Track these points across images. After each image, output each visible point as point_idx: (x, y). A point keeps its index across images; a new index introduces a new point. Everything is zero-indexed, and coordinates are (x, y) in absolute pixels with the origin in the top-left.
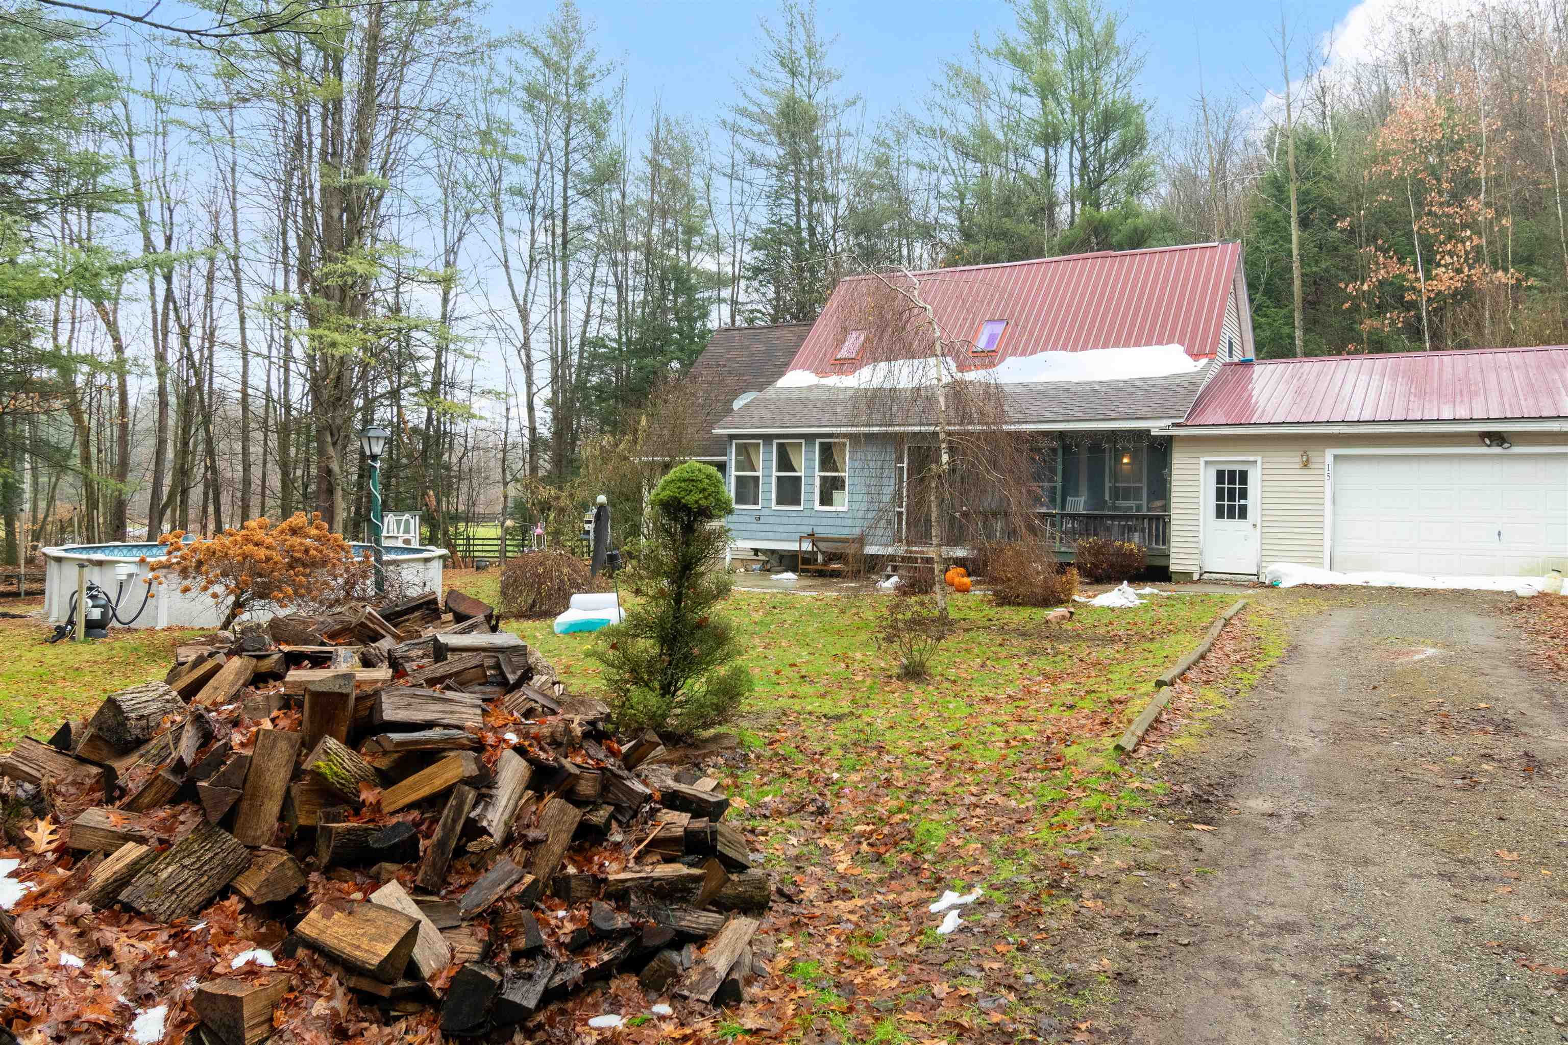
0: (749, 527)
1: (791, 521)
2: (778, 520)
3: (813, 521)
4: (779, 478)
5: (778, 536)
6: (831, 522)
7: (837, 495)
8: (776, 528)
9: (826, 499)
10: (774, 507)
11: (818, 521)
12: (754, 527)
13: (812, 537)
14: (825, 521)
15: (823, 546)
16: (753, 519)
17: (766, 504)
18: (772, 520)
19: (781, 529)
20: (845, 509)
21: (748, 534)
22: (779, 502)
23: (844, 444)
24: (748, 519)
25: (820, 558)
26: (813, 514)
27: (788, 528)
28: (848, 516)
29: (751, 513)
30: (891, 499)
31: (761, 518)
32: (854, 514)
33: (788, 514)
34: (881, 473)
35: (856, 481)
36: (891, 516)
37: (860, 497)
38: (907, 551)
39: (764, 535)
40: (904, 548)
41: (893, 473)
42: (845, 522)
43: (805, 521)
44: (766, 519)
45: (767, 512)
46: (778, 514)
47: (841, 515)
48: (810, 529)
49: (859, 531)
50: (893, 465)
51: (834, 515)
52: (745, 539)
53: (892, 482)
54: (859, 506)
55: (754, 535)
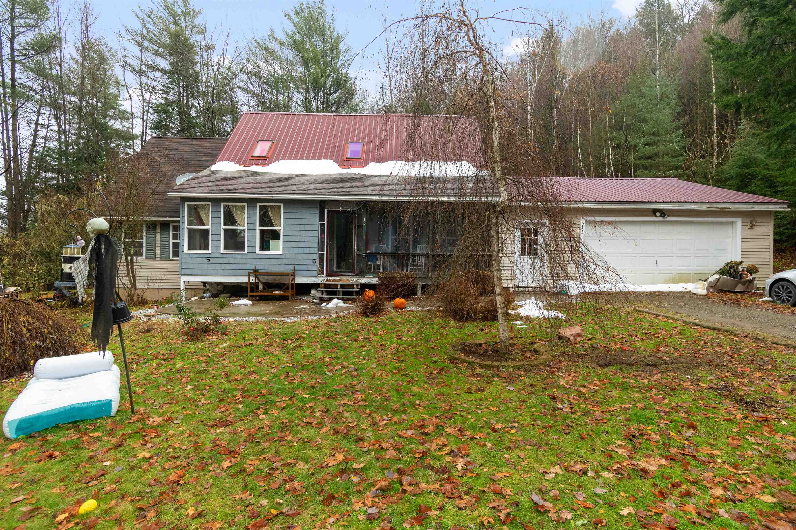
0: (201, 266)
1: (237, 261)
2: (225, 261)
3: (254, 261)
4: (225, 231)
5: (227, 272)
6: (269, 261)
7: (273, 243)
8: (224, 267)
9: (265, 246)
10: (222, 252)
11: (259, 261)
12: (206, 266)
13: (256, 273)
14: (264, 261)
15: (263, 278)
16: (204, 260)
17: (215, 249)
18: (221, 261)
19: (228, 267)
20: (281, 252)
21: (199, 272)
22: (226, 248)
23: (280, 207)
24: (198, 260)
25: (261, 287)
26: (255, 256)
27: (234, 267)
28: (282, 257)
29: (202, 256)
30: (316, 245)
31: (211, 259)
32: (288, 256)
33: (234, 256)
34: (308, 228)
35: (289, 233)
36: (316, 257)
37: (292, 244)
38: (327, 280)
39: (214, 272)
40: (325, 279)
41: (317, 228)
42: (280, 262)
43: (249, 261)
44: (215, 261)
45: (217, 255)
46: (226, 256)
47: (277, 257)
48: (252, 267)
49: (292, 267)
50: (316, 222)
51: (271, 257)
52: (198, 275)
53: (316, 234)
54: (291, 250)
55: (205, 272)
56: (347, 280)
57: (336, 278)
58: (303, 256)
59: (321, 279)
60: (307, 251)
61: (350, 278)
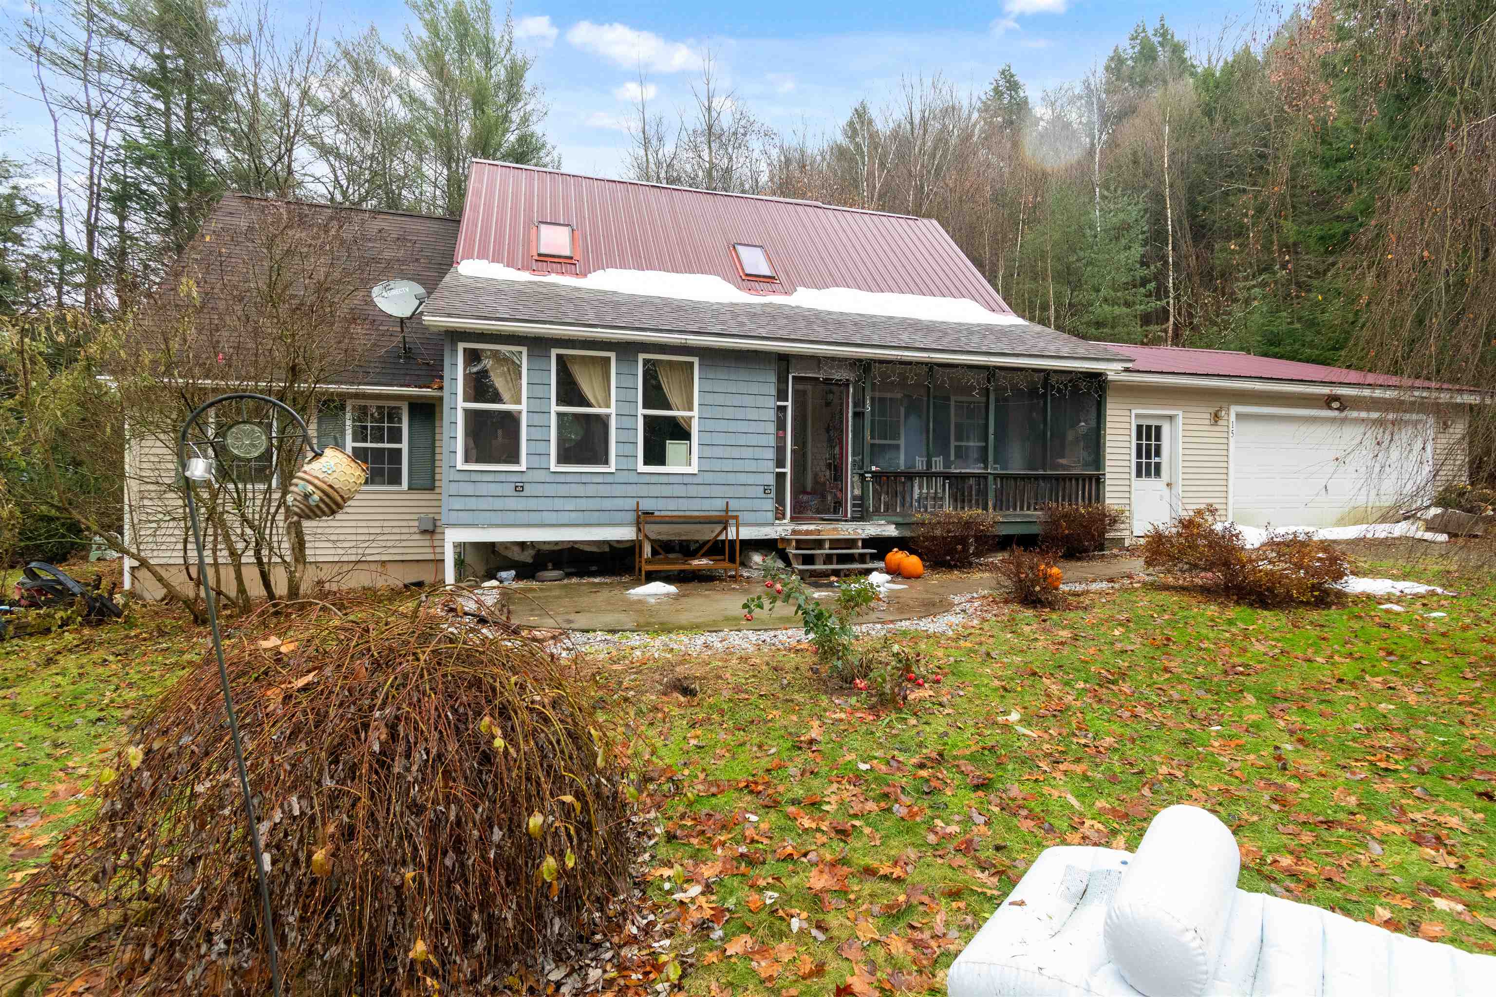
0: (498, 504)
1: (591, 490)
2: (563, 490)
3: (631, 490)
4: (560, 415)
5: (565, 518)
6: (667, 491)
7: (673, 448)
8: (559, 504)
9: (652, 455)
10: (554, 467)
11: (644, 491)
12: (512, 503)
13: (643, 518)
14: (655, 491)
15: (653, 530)
16: (509, 489)
17: (536, 462)
18: (550, 490)
19: (570, 505)
20: (694, 469)
21: (496, 518)
23: (691, 364)
24: (495, 489)
25: (647, 550)
26: (633, 478)
27: (583, 504)
28: (696, 480)
29: (502, 478)
30: (771, 454)
31: (526, 486)
32: (709, 478)
33: (584, 479)
34: (753, 414)
35: (710, 425)
36: (771, 480)
37: (719, 452)
38: (794, 532)
39: (535, 517)
40: (790, 528)
41: (772, 415)
42: (693, 491)
43: (619, 490)
44: (539, 490)
45: (541, 476)
46: (562, 479)
47: (686, 480)
48: (631, 504)
49: (720, 504)
50: (772, 402)
51: (672, 479)
52: (491, 526)
53: (771, 428)
54: (718, 465)
55: (511, 517)
56: (834, 529)
57: (812, 527)
58: (743, 478)
59: (780, 529)
60: (752, 466)
61: (840, 525)
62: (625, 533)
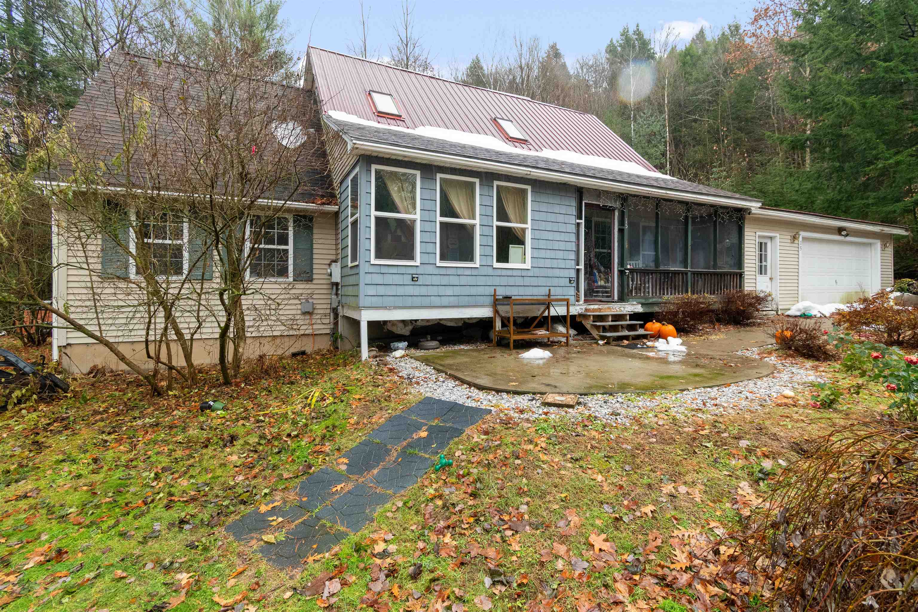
0: (400, 291)
1: (464, 280)
2: (445, 280)
3: (490, 281)
5: (445, 301)
6: (512, 281)
7: (514, 250)
8: (441, 291)
9: (503, 256)
10: (438, 263)
12: (410, 290)
14: (504, 281)
15: (504, 310)
16: (407, 279)
17: (427, 259)
18: (436, 280)
19: (449, 291)
20: (528, 265)
21: (399, 301)
23: (526, 189)
24: (398, 279)
25: (499, 324)
26: (490, 271)
27: (457, 291)
28: (530, 274)
29: (403, 270)
30: (573, 256)
31: (420, 277)
32: (537, 272)
33: (460, 272)
34: (562, 228)
35: (538, 234)
36: (573, 274)
37: (542, 254)
38: (586, 310)
39: (426, 301)
40: (584, 307)
41: (573, 229)
42: (527, 281)
43: (481, 281)
44: (428, 280)
45: (430, 269)
46: (443, 271)
47: (524, 273)
48: (491, 291)
49: (544, 291)
50: (573, 220)
51: (515, 273)
52: (396, 308)
53: (573, 238)
54: (541, 263)
55: (409, 301)
56: (609, 308)
57: (596, 307)
58: (557, 272)
59: (578, 308)
60: (562, 264)
61: (612, 305)
62: (485, 312)
